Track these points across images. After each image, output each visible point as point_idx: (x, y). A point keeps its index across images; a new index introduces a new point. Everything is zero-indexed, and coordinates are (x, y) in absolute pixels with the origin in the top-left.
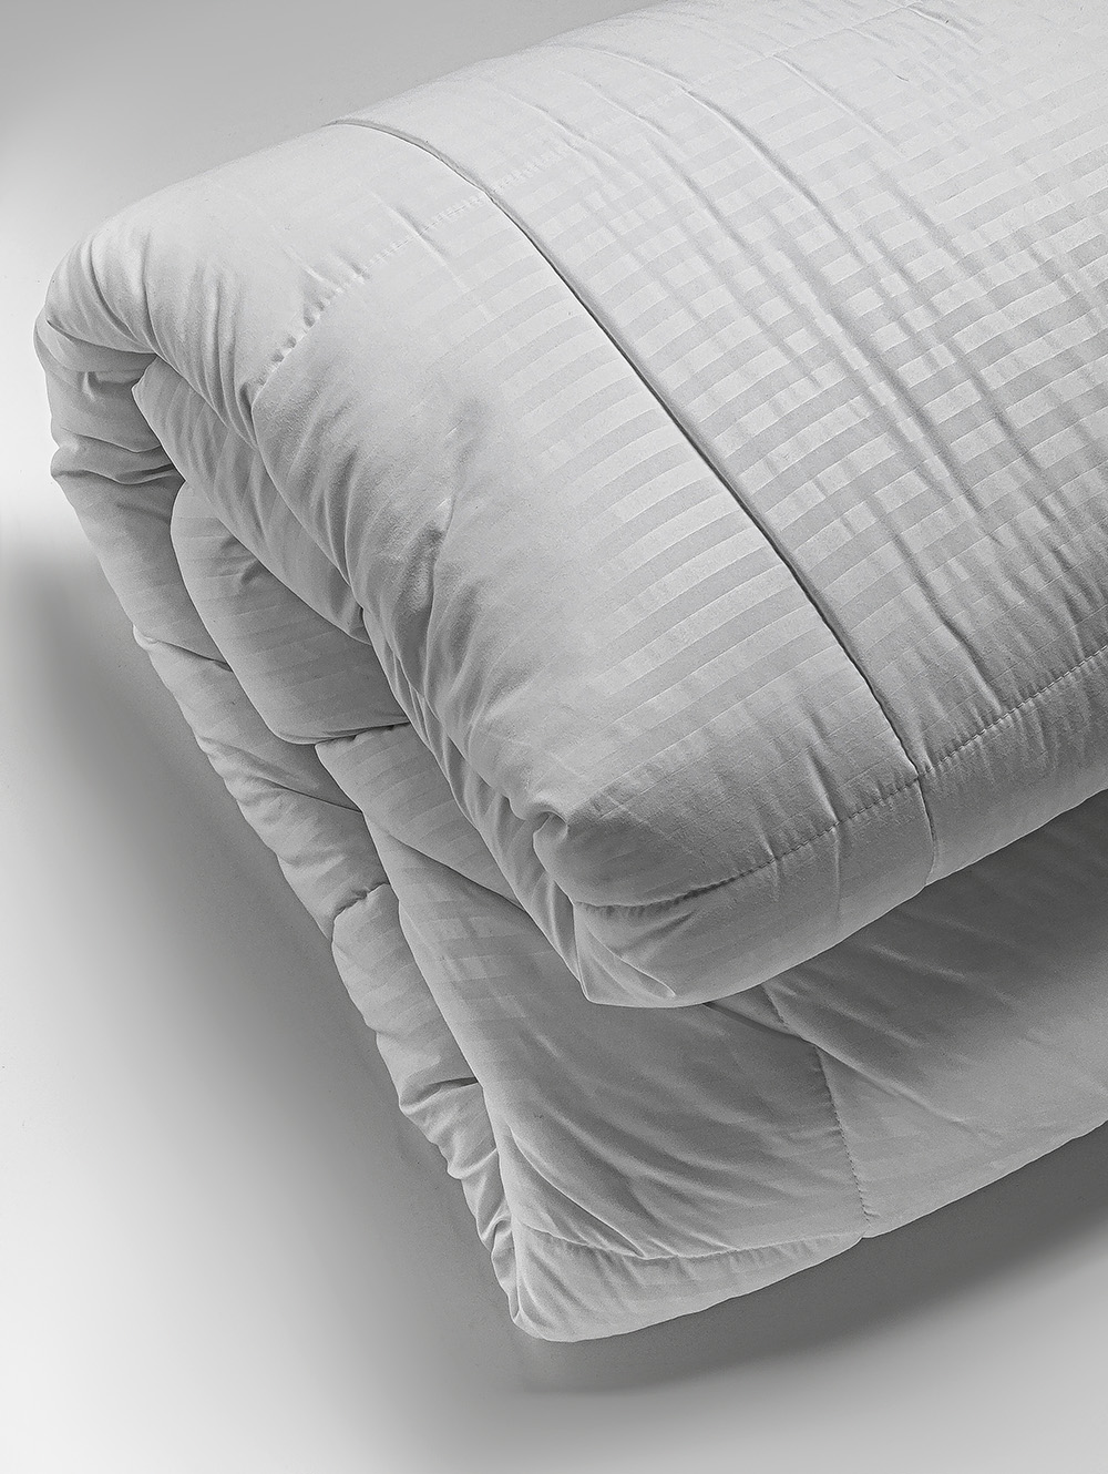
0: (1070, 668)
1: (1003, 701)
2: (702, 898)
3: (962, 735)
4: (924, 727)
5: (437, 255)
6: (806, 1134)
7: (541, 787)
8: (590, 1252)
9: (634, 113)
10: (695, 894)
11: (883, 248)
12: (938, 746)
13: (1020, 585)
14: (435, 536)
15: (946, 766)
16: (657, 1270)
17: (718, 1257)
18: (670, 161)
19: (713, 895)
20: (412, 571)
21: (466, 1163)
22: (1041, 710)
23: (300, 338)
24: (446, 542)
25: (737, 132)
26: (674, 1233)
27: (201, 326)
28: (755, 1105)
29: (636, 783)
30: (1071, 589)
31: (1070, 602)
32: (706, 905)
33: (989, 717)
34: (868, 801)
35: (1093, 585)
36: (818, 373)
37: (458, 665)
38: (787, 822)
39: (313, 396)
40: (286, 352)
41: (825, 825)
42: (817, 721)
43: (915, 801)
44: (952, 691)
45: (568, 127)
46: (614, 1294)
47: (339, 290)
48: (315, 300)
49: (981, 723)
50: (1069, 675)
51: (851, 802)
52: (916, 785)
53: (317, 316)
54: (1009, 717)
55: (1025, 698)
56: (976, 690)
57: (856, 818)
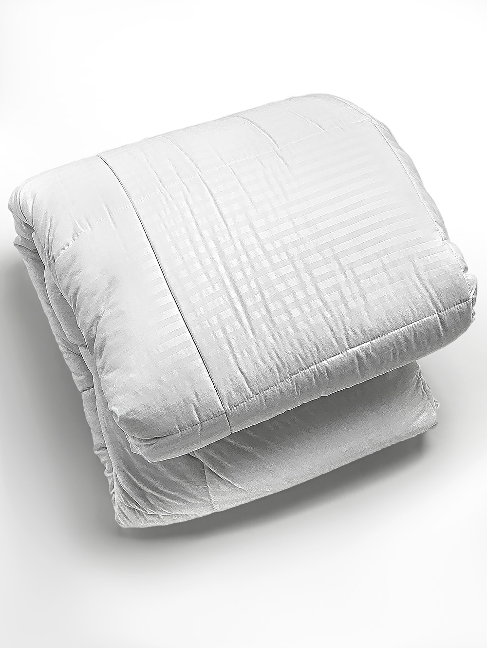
0: (275, 385)
1: (253, 393)
2: (158, 440)
3: (240, 402)
4: (228, 399)
5: (112, 225)
6: (197, 487)
7: (114, 405)
8: (134, 509)
9: (182, 181)
10: (156, 438)
11: (243, 245)
12: (232, 404)
13: (263, 360)
14: (99, 317)
15: (234, 410)
16: (152, 517)
17: (170, 515)
18: (188, 203)
19: (161, 439)
20: (92, 326)
21: (108, 473)
22: (265, 396)
23: (71, 243)
24: (102, 320)
25: (210, 195)
26: (157, 508)
27: (45, 230)
28: (184, 477)
29: (140, 409)
30: (279, 363)
31: (277, 366)
32: (159, 442)
33: (249, 397)
34: (209, 418)
35: (285, 361)
36: (216, 286)
37: (101, 357)
38: (185, 423)
39: (71, 265)
40: (66, 248)
41: (195, 424)
42: (196, 395)
43: (224, 419)
44: (239, 389)
45: (161, 183)
46: (140, 521)
47: (83, 231)
48: (76, 233)
49: (246, 399)
50: (275, 387)
51: (204, 418)
52: (225, 414)
53: (76, 238)
54: (255, 398)
55: (260, 393)
56: (245, 389)
57: (206, 422)
